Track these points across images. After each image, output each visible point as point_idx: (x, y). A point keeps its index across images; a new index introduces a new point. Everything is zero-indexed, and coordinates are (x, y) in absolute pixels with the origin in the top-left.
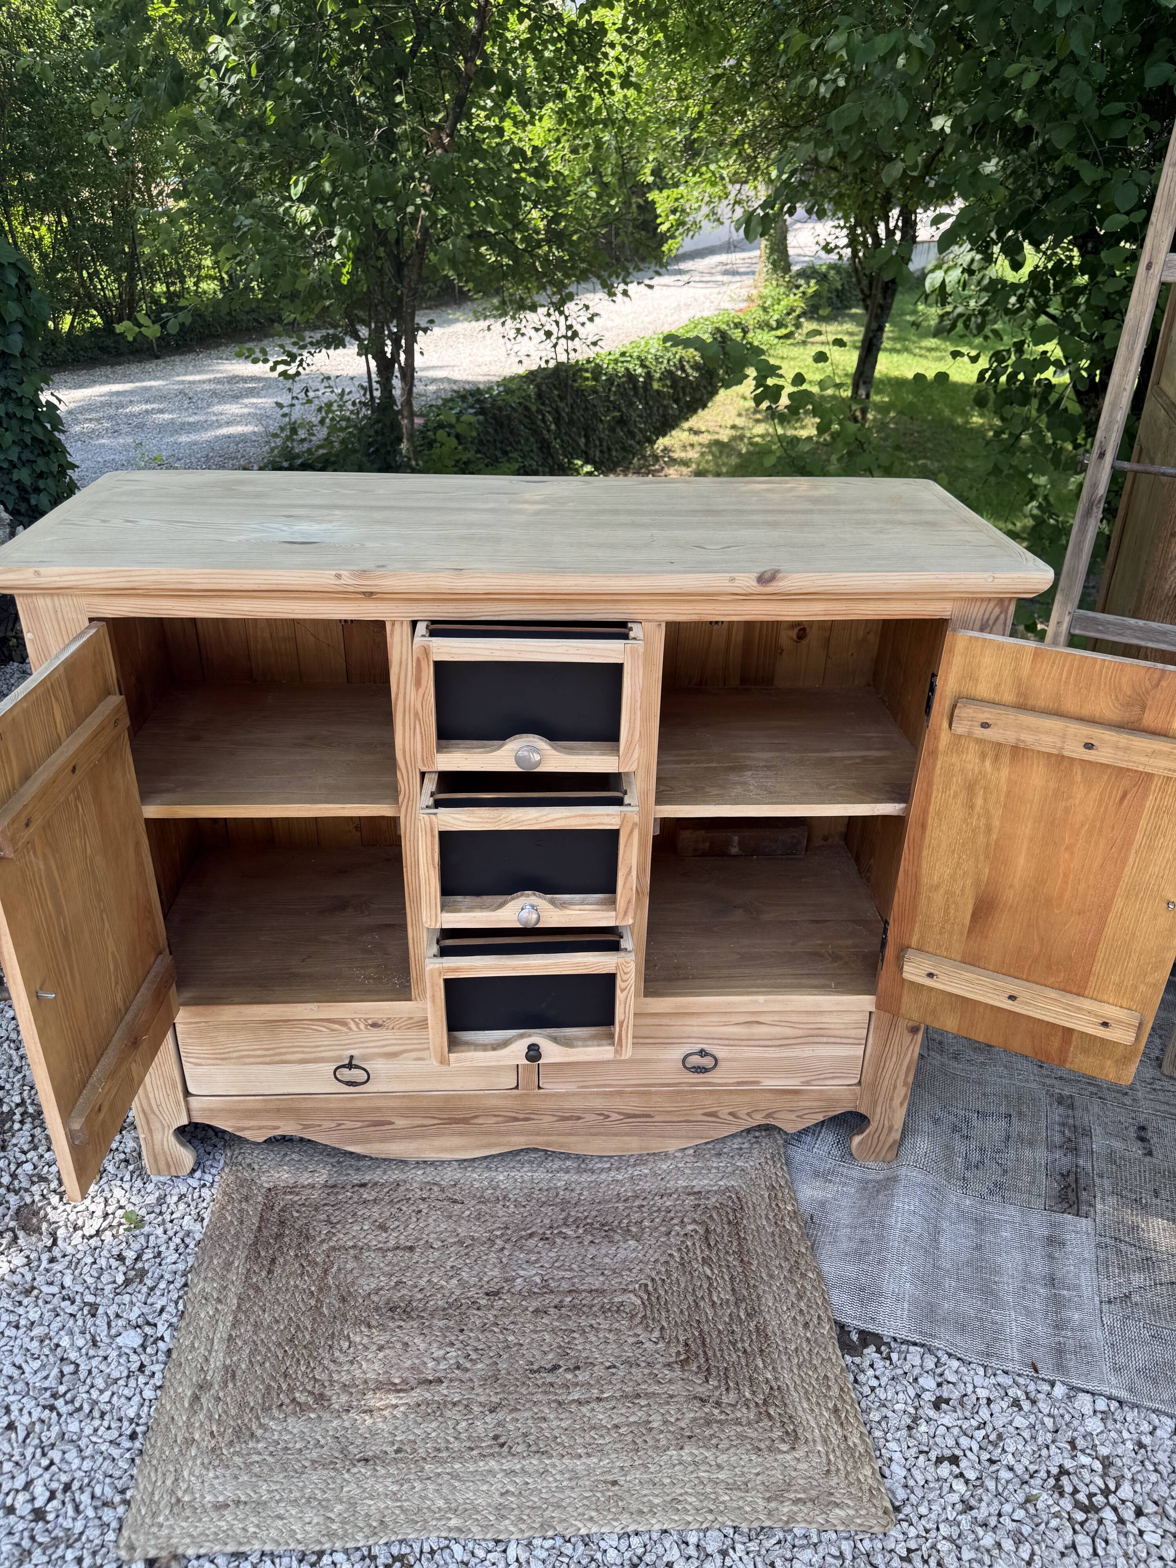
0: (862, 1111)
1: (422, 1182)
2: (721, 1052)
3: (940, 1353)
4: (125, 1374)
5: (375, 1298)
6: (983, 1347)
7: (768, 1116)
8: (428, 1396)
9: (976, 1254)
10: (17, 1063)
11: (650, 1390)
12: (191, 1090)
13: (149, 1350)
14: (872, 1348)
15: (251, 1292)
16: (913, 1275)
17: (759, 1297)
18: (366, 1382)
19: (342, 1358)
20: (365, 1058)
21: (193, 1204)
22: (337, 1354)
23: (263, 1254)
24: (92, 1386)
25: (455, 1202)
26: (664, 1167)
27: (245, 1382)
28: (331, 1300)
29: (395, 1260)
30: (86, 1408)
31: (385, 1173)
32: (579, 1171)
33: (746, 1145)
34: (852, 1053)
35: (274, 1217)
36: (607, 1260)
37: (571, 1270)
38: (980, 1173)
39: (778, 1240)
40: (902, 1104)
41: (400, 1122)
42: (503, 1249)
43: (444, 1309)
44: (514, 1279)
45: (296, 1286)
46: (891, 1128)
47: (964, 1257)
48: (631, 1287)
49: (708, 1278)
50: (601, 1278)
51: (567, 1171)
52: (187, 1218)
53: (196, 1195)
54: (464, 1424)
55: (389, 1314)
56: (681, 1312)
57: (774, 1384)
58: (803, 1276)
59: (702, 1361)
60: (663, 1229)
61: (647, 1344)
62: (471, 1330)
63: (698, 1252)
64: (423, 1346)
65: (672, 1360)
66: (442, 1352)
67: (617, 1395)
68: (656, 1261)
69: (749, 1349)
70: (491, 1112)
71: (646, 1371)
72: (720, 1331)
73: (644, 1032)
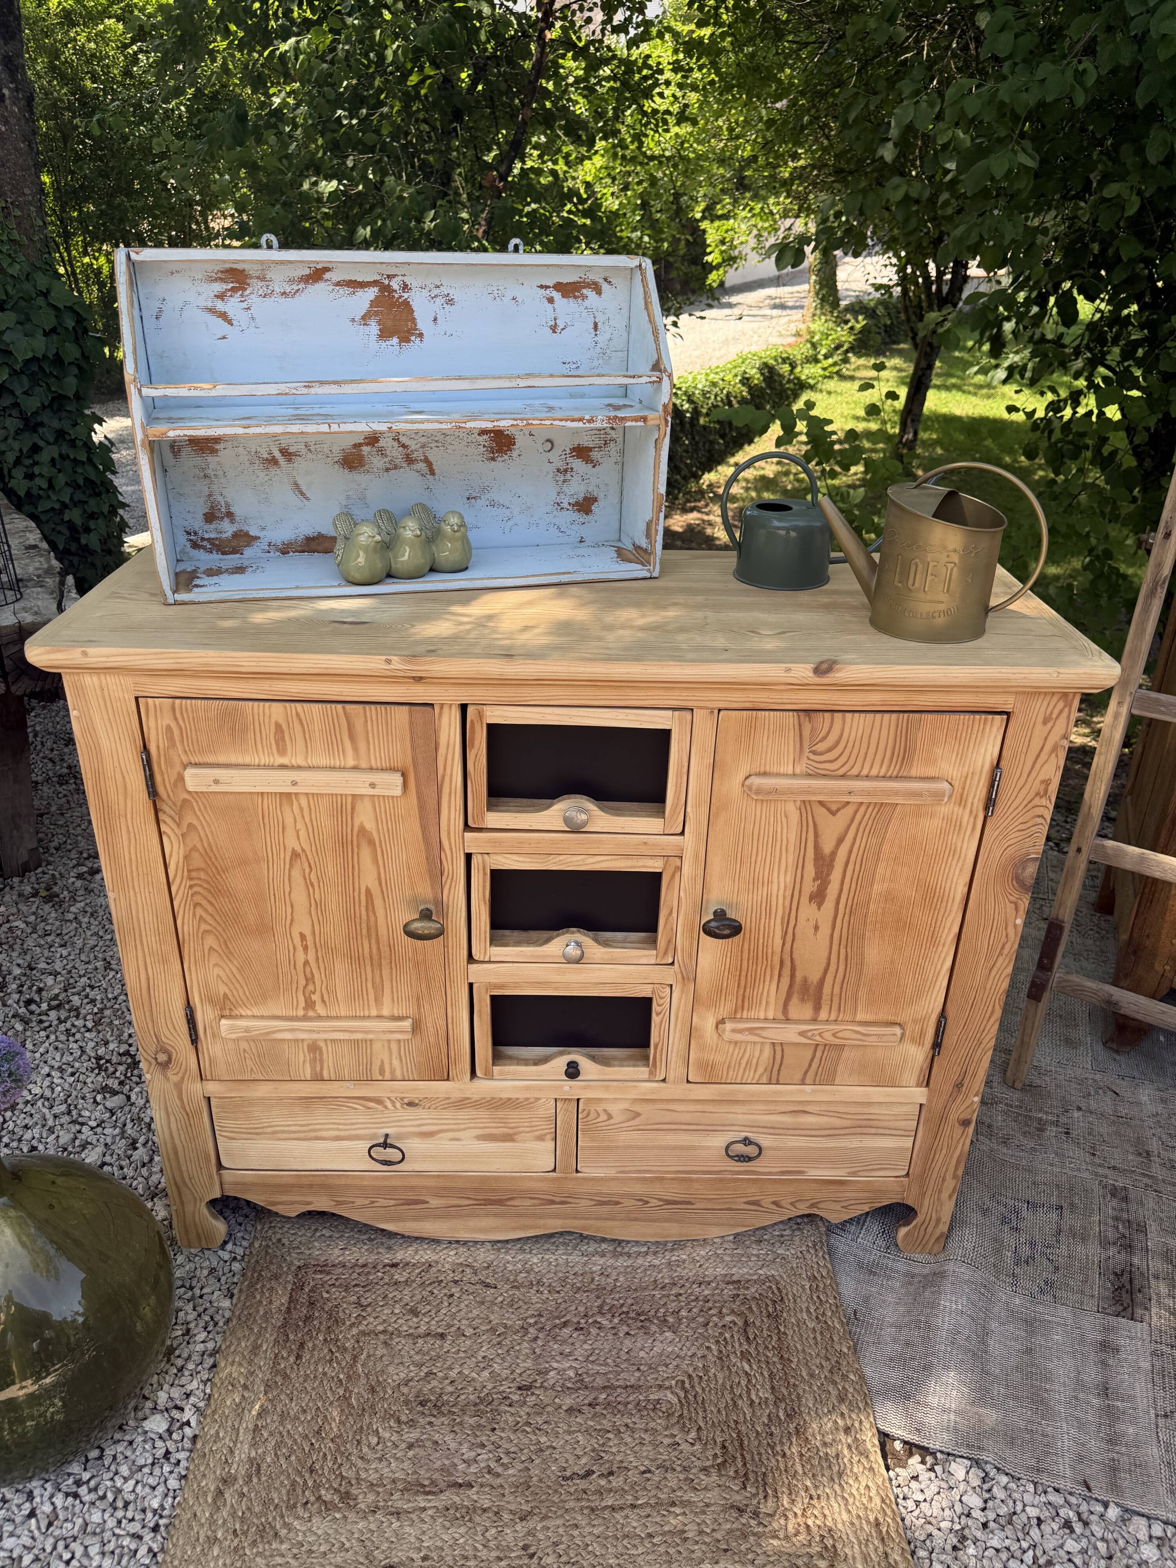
0: (910, 1202)
1: (453, 1264)
2: (765, 1141)
3: (988, 1468)
4: (150, 1461)
5: (405, 1390)
6: (1033, 1462)
7: (812, 1206)
8: (456, 1499)
9: (1026, 1357)
11: (686, 1498)
12: (225, 1164)
13: (175, 1436)
14: (917, 1459)
15: (279, 1379)
17: (799, 1398)
18: (394, 1481)
19: (370, 1455)
20: (400, 1137)
21: (223, 1279)
22: (365, 1449)
23: (291, 1337)
24: (116, 1473)
25: (488, 1286)
26: (703, 1253)
27: (270, 1477)
28: (359, 1389)
29: (425, 1349)
30: (110, 1496)
31: (416, 1252)
32: (616, 1255)
33: (788, 1232)
34: (901, 1145)
35: (303, 1298)
36: (642, 1354)
37: (606, 1365)
38: (1030, 1269)
39: (819, 1338)
40: (950, 1197)
41: (434, 1202)
42: (536, 1339)
43: (475, 1405)
44: (547, 1372)
45: (325, 1374)
46: (938, 1221)
47: (1013, 1362)
48: (667, 1384)
49: (747, 1373)
50: (637, 1374)
51: (603, 1256)
52: (217, 1293)
53: (226, 1269)
54: (493, 1531)
55: (419, 1408)
56: (719, 1411)
57: (813, 1492)
58: (845, 1377)
59: (740, 1464)
60: (701, 1320)
61: (684, 1446)
62: (503, 1430)
63: (737, 1345)
64: (453, 1446)
65: (708, 1463)
66: (472, 1454)
67: (652, 1501)
68: (694, 1355)
69: (788, 1453)
70: (526, 1194)
71: (682, 1477)
72: (758, 1433)
73: (686, 1118)
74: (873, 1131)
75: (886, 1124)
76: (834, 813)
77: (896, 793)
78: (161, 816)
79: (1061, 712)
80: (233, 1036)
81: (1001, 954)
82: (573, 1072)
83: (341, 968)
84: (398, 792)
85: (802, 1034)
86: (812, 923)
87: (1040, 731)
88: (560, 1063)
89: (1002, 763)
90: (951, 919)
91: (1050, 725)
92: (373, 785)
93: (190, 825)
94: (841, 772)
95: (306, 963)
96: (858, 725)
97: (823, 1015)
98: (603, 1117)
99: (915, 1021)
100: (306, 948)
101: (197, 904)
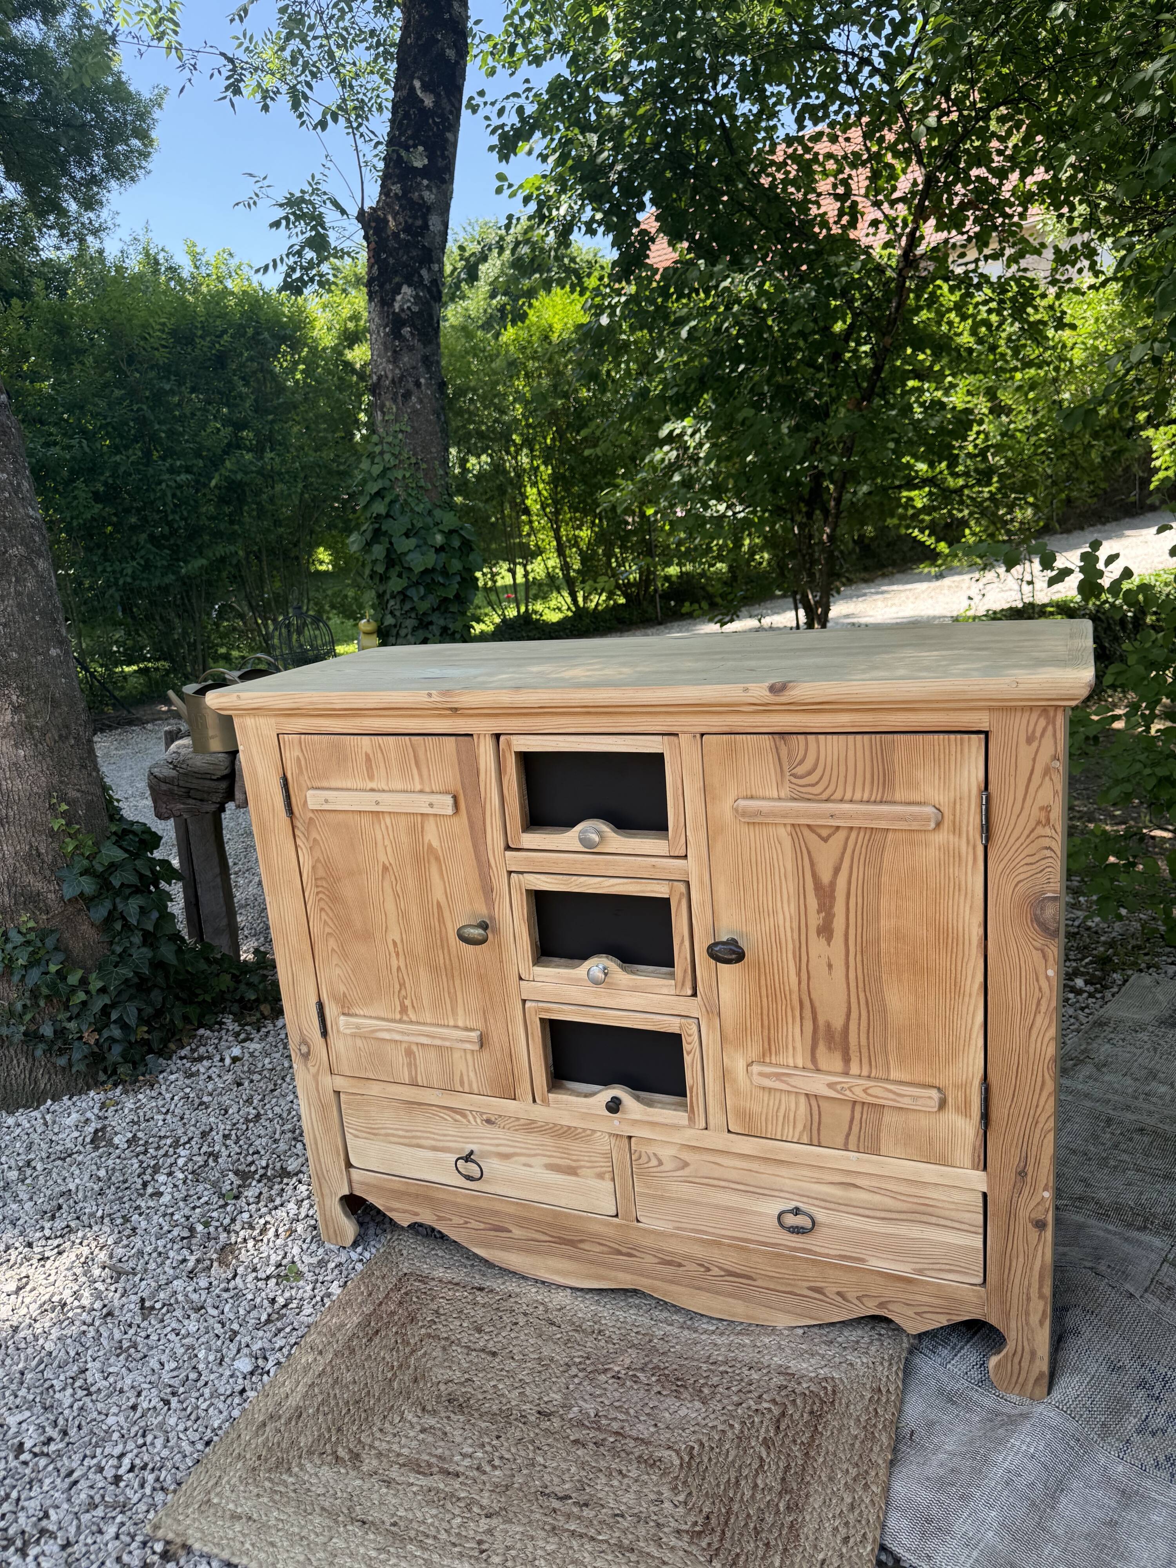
0: (993, 1321)
1: (531, 1299)
2: (821, 1216)
5: (442, 1387)
7: (881, 1305)
8: (441, 1485)
10: (277, 1136)
11: (646, 1550)
12: (353, 1161)
15: (347, 1353)
16: (1002, 1525)
17: (807, 1496)
18: (398, 1456)
19: (389, 1430)
21: (345, 1273)
22: (387, 1424)
23: (372, 1324)
25: (552, 1324)
27: (306, 1424)
28: (407, 1377)
29: (475, 1361)
30: (189, 1410)
31: (502, 1283)
32: (683, 1326)
33: (866, 1340)
34: (971, 1243)
35: (397, 1297)
36: (666, 1414)
37: (627, 1413)
39: (857, 1446)
41: (517, 1232)
42: (575, 1376)
43: (494, 1414)
44: (571, 1407)
45: (384, 1358)
46: (1033, 1353)
47: (1085, 1528)
48: (676, 1446)
49: (761, 1459)
50: (652, 1429)
51: (671, 1324)
53: (351, 1267)
54: (459, 1520)
55: (446, 1404)
58: (866, 1487)
59: (716, 1539)
60: (735, 1399)
62: (507, 1439)
63: (763, 1430)
64: (458, 1440)
65: (684, 1527)
66: (471, 1450)
67: (612, 1542)
68: (714, 1427)
69: (772, 1542)
70: (596, 1238)
71: (652, 1531)
72: (749, 1515)
73: (733, 1175)
74: (934, 1220)
75: (946, 1213)
76: (825, 840)
77: (879, 817)
78: (297, 832)
79: (1044, 730)
80: (348, 1031)
81: (1038, 1011)
82: (615, 1106)
83: (424, 975)
84: (450, 811)
85: (831, 1086)
86: (824, 961)
87: (1026, 752)
88: (606, 1094)
89: (990, 787)
90: (971, 964)
91: (1035, 744)
92: (431, 805)
93: (315, 840)
94: (824, 796)
95: (399, 968)
96: (832, 746)
97: (854, 1069)
98: (654, 1162)
99: (956, 1086)
100: (397, 954)
101: (322, 909)
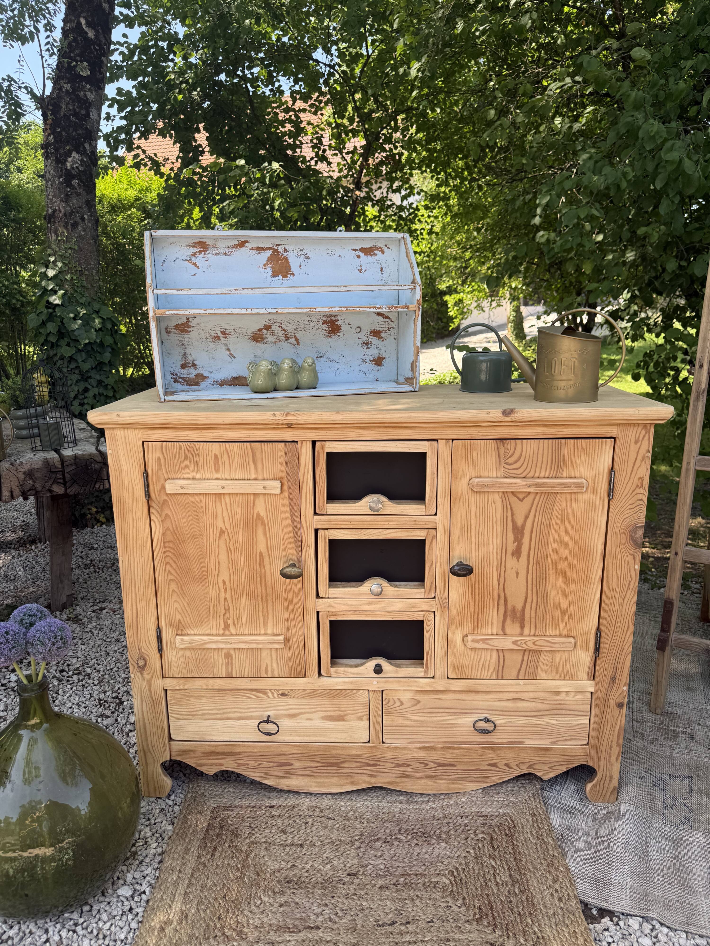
0: (591, 764)
1: (308, 806)
2: (497, 720)
3: (654, 922)
4: (120, 913)
5: (278, 875)
6: (684, 919)
7: (530, 767)
8: (310, 936)
9: (675, 861)
11: (456, 937)
12: (173, 737)
13: (136, 899)
14: (607, 919)
15: (201, 867)
17: (528, 881)
18: (270, 925)
19: (256, 910)
20: (278, 717)
21: (168, 815)
22: (253, 907)
23: (209, 845)
24: (99, 920)
25: (329, 818)
26: (463, 800)
27: (194, 921)
28: (250, 874)
29: (291, 852)
30: (95, 932)
31: (286, 800)
32: (408, 802)
33: (516, 788)
34: (582, 722)
35: (217, 823)
36: (426, 856)
37: (404, 862)
38: (674, 811)
39: (539, 848)
40: (617, 759)
41: (297, 764)
42: (359, 848)
43: (322, 883)
44: (367, 866)
45: (229, 865)
46: (611, 777)
47: (667, 863)
48: (443, 873)
49: (493, 867)
50: (423, 867)
51: (401, 803)
52: (164, 822)
53: (171, 809)
55: (287, 885)
56: (476, 889)
57: (539, 935)
58: (556, 869)
59: (491, 919)
60: (463, 836)
61: (454, 908)
62: (339, 897)
63: (486, 850)
64: (307, 905)
65: (470, 918)
66: (320, 910)
67: (434, 939)
68: (459, 856)
69: (522, 912)
70: (353, 759)
71: (453, 925)
72: (502, 901)
73: (448, 704)
74: (564, 712)
75: (570, 707)
76: (521, 500)
77: (555, 486)
78: (151, 510)
79: (644, 436)
80: (182, 646)
81: (628, 588)
82: (378, 670)
83: (245, 601)
84: (278, 491)
85: (514, 643)
86: (515, 570)
87: (634, 448)
88: (371, 664)
89: (615, 468)
90: (596, 565)
91: (639, 444)
92: (265, 488)
93: (166, 515)
94: (523, 475)
95: (226, 599)
96: (530, 447)
97: (526, 631)
98: (398, 704)
99: (582, 635)
100: (225, 590)
101: (167, 563)
